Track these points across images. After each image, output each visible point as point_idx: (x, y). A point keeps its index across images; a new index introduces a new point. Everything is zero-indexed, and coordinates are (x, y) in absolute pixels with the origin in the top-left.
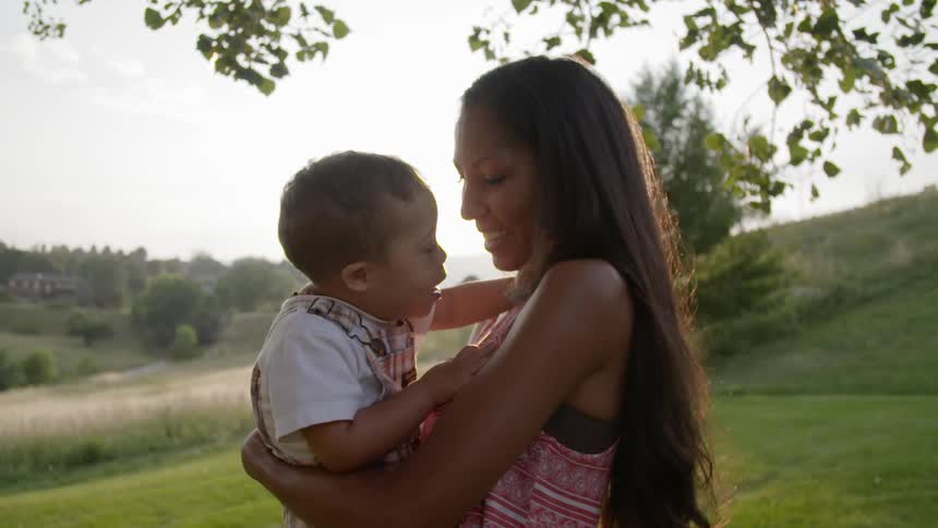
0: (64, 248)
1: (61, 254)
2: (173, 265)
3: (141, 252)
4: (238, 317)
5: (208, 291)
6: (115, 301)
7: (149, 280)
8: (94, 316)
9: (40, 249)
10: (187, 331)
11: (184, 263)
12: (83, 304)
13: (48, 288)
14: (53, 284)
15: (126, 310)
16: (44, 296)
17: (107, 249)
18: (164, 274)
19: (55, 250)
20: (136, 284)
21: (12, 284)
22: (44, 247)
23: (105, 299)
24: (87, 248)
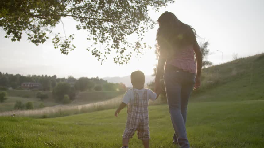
0: (35, 76)
1: (34, 77)
2: (63, 79)
3: (55, 76)
4: (80, 93)
5: (72, 86)
6: (48, 89)
7: (57, 84)
8: (43, 93)
9: (29, 76)
10: (67, 96)
11: (66, 79)
12: (40, 90)
13: (31, 86)
14: (33, 85)
15: (51, 92)
16: (31, 88)
17: (46, 76)
18: (61, 82)
19: (33, 76)
20: (54, 85)
21: (22, 85)
22: (30, 75)
23: (46, 89)
24: (41, 76)
